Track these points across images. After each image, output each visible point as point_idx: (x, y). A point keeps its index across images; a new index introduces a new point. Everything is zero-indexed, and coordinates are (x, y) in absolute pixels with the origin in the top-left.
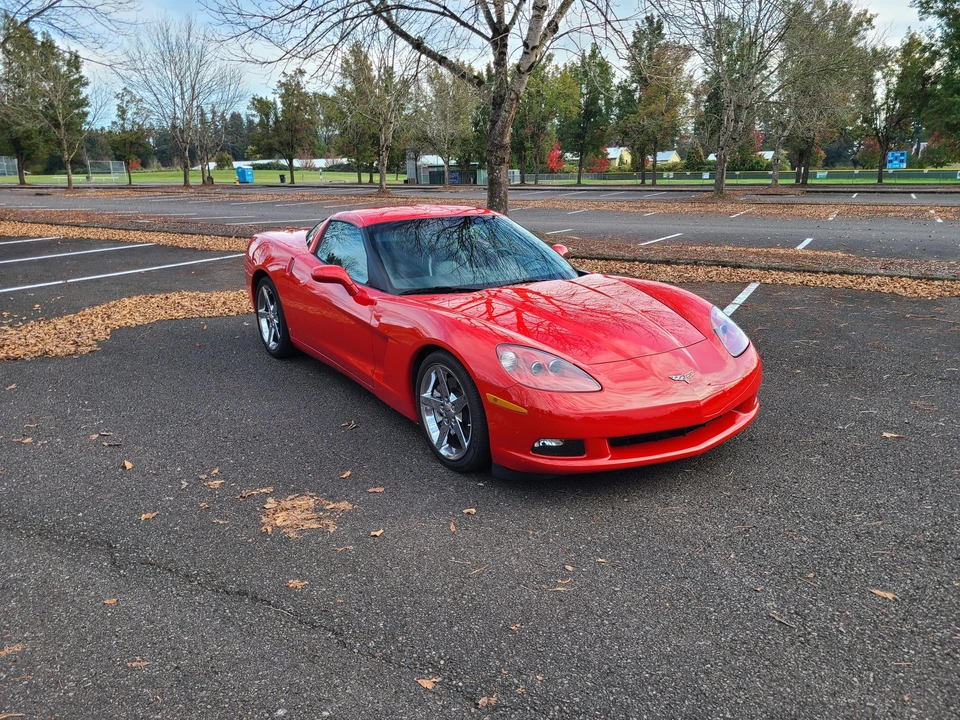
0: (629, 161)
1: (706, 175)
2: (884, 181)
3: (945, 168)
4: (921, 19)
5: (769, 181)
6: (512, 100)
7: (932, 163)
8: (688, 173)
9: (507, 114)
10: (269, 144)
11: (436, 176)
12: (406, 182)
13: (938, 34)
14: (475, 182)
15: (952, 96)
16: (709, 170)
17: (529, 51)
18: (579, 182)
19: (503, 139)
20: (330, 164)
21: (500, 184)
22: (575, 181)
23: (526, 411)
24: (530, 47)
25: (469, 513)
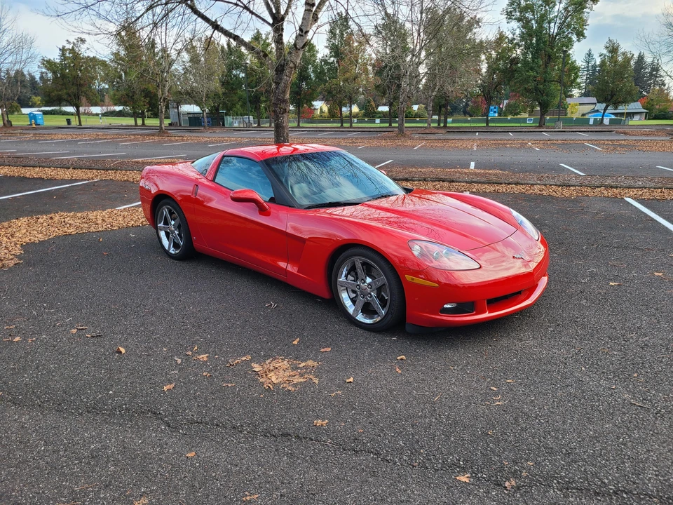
0: (327, 111)
1: (378, 121)
2: (490, 125)
3: (519, 116)
4: (508, 23)
5: (426, 125)
6: (291, 68)
7: (511, 113)
8: (366, 119)
9: (288, 78)
10: (59, 95)
11: (195, 121)
12: (170, 124)
13: (518, 32)
14: (223, 125)
15: (528, 71)
16: (379, 117)
17: (303, 34)
18: (299, 125)
19: (284, 96)
20: (105, 111)
21: (283, 127)
22: (296, 125)
23: (437, 285)
24: (304, 31)
25: (402, 359)
